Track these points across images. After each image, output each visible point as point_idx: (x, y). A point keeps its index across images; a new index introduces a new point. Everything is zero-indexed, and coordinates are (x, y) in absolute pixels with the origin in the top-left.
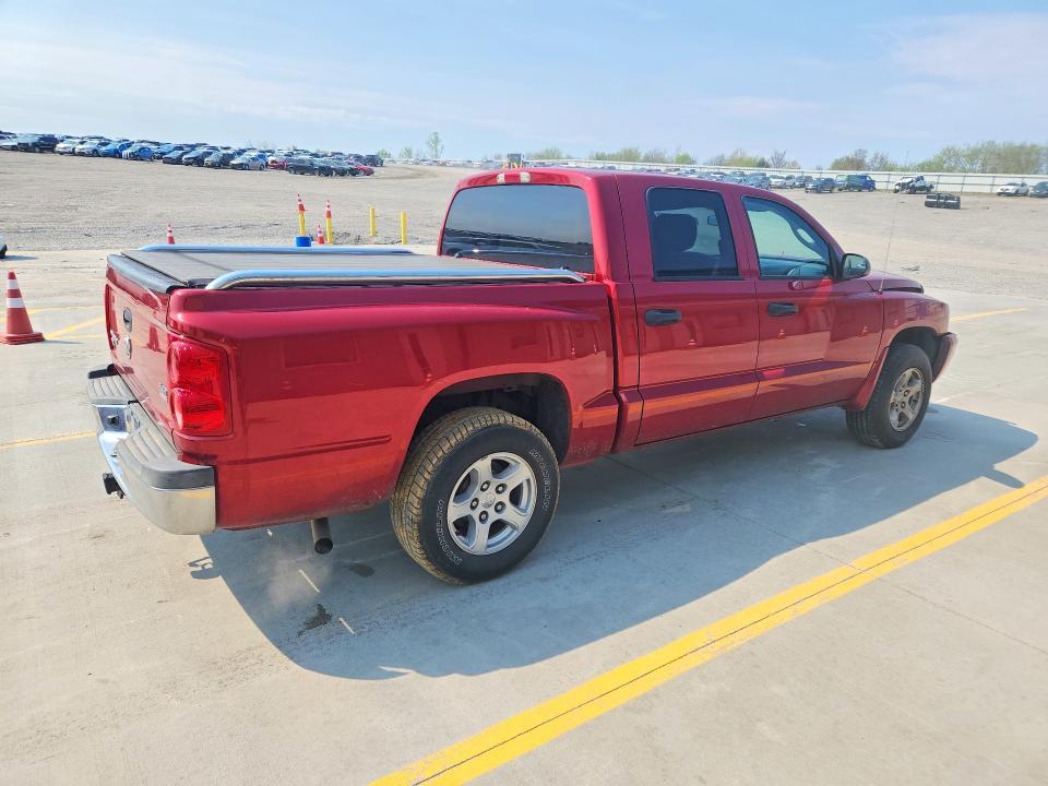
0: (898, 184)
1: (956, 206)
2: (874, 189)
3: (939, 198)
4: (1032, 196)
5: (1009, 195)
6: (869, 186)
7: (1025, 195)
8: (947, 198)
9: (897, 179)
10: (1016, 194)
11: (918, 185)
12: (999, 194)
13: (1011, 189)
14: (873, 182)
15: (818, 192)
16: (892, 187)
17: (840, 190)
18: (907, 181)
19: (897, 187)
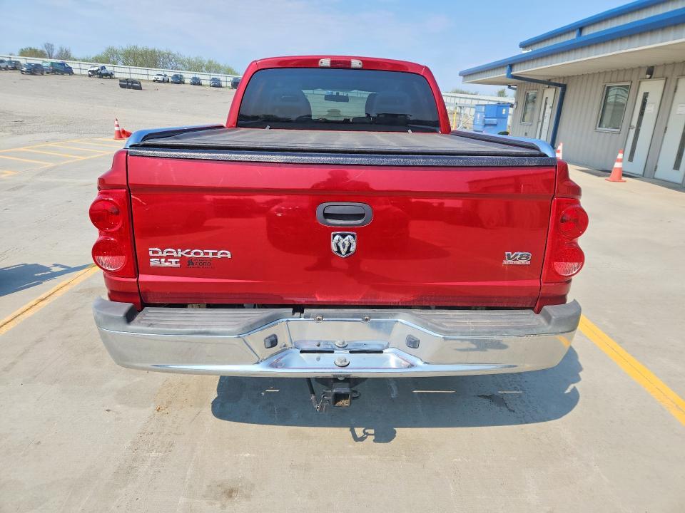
0: (90, 71)
1: (140, 88)
2: (73, 73)
3: (128, 82)
4: (172, 82)
5: (160, 82)
6: (69, 71)
7: (168, 82)
8: (132, 82)
9: (87, 68)
10: (163, 81)
11: (103, 72)
12: (154, 81)
13: (160, 78)
14: (70, 68)
15: (33, 74)
16: (86, 72)
17: (48, 73)
18: (96, 69)
19: (90, 73)
